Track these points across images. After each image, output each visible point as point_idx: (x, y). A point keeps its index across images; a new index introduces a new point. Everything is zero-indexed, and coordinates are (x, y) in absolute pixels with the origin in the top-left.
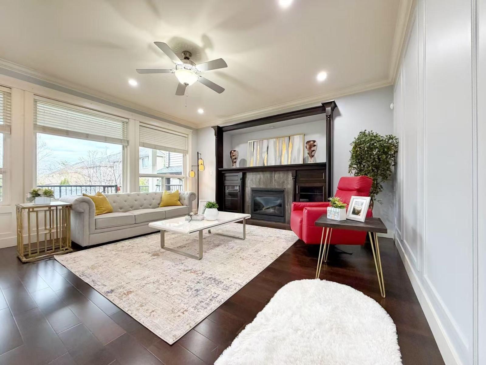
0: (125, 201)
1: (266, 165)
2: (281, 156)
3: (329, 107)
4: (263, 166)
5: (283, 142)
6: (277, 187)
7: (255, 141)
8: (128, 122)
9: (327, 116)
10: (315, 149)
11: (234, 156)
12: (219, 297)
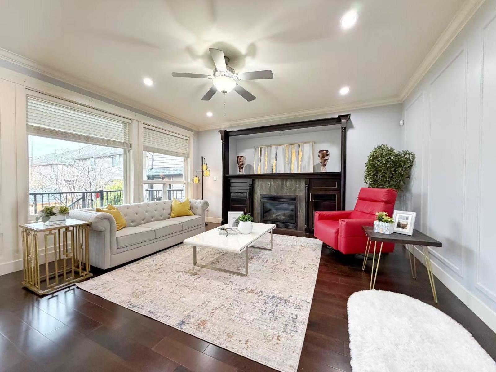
0: (136, 213)
1: (274, 172)
2: (290, 163)
3: (344, 119)
4: (271, 173)
5: (293, 149)
6: (288, 194)
7: (263, 147)
8: (130, 123)
9: (342, 128)
10: (328, 158)
11: (241, 161)
12: (300, 319)
